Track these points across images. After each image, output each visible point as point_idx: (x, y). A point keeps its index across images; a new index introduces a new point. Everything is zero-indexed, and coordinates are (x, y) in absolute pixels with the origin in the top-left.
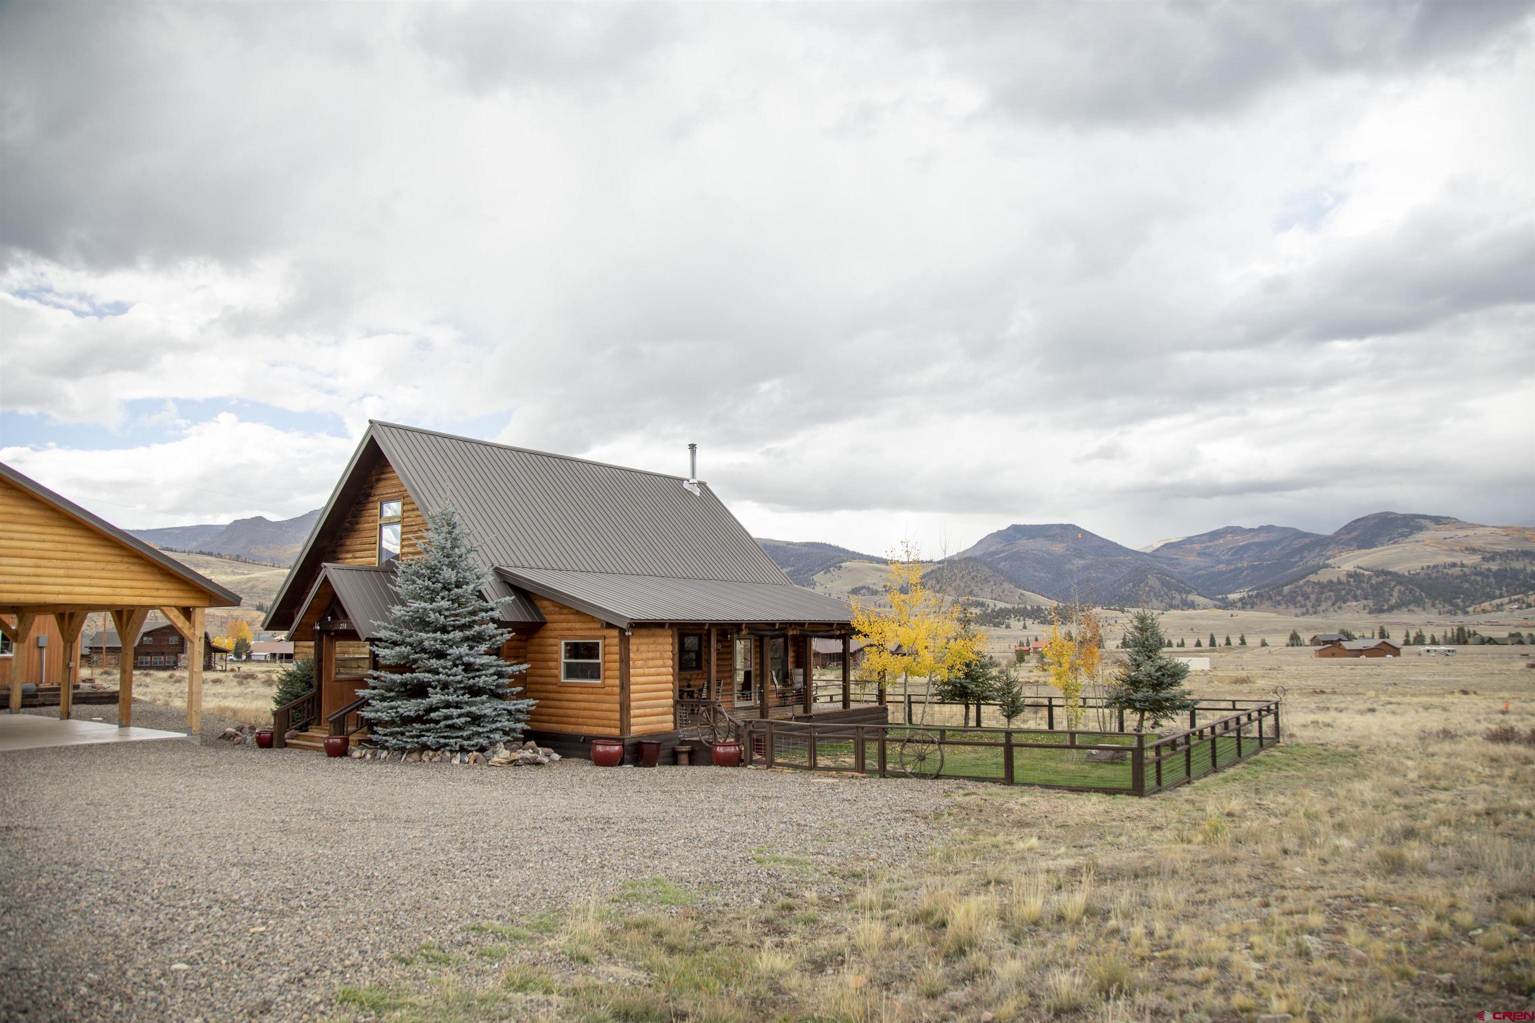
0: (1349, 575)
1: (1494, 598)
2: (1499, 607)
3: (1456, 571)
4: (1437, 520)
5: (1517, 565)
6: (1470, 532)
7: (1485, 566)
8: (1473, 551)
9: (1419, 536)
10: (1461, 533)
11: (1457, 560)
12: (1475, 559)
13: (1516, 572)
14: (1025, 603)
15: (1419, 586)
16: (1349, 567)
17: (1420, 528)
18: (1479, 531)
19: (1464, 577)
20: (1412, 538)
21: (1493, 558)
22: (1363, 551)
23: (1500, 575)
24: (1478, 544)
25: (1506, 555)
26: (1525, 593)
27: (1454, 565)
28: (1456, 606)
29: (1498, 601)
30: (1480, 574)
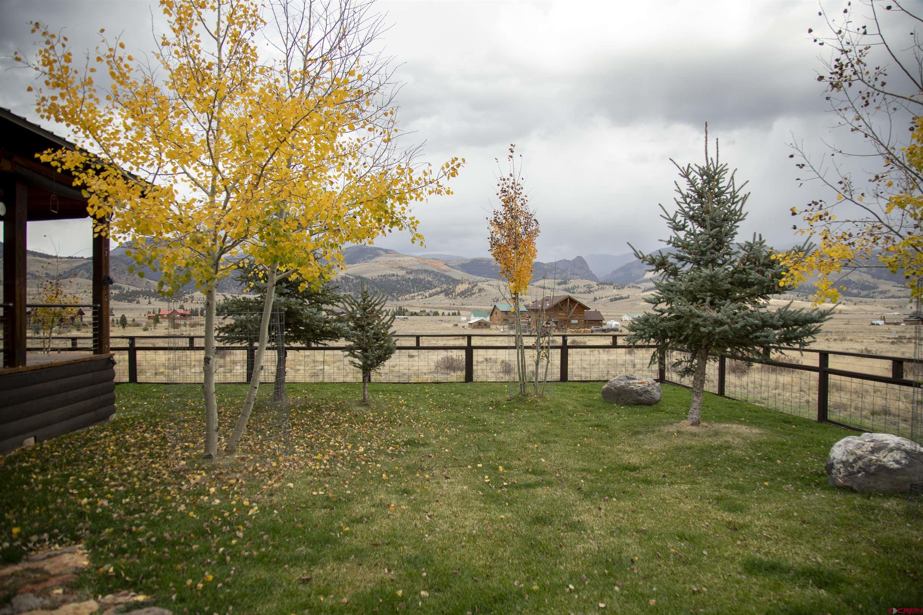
0: (342, 278)
1: (411, 293)
2: (413, 298)
3: (394, 278)
4: (387, 251)
5: (422, 277)
6: (401, 259)
7: (408, 276)
8: (402, 268)
9: (377, 259)
10: (397, 259)
11: (395, 273)
12: (402, 273)
13: (421, 280)
14: (149, 287)
15: (376, 285)
16: (342, 273)
17: (378, 255)
18: (406, 258)
19: (398, 282)
20: (374, 260)
21: (411, 273)
22: (350, 265)
23: (414, 281)
24: (405, 265)
25: (417, 271)
26: (424, 291)
27: (393, 275)
28: (393, 296)
29: (412, 295)
30: (405, 280)
